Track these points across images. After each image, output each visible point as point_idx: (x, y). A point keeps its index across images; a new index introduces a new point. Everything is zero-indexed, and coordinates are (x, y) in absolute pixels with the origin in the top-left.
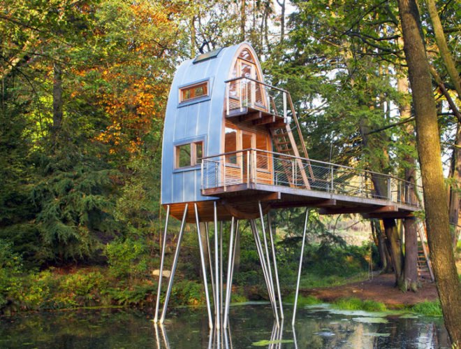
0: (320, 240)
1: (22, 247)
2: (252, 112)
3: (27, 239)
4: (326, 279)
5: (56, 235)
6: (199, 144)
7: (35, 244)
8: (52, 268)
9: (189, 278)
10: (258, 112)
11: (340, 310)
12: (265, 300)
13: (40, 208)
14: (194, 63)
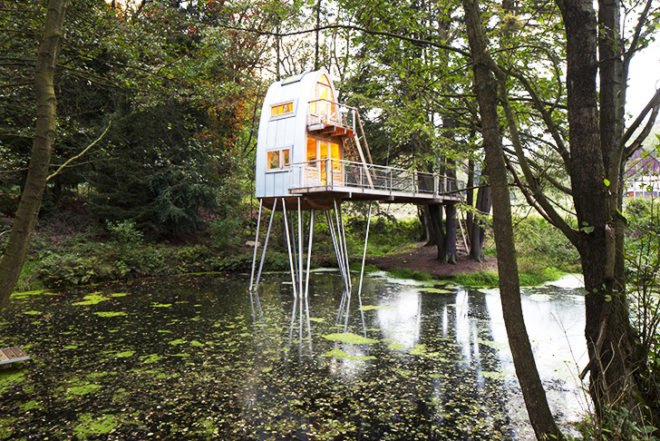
0: (376, 218)
1: (142, 225)
2: (329, 128)
3: (146, 218)
4: (381, 248)
5: (170, 216)
6: (286, 152)
7: (153, 222)
8: (168, 242)
9: (276, 249)
10: (333, 127)
11: (395, 278)
12: (334, 267)
13: (157, 194)
14: (282, 85)
